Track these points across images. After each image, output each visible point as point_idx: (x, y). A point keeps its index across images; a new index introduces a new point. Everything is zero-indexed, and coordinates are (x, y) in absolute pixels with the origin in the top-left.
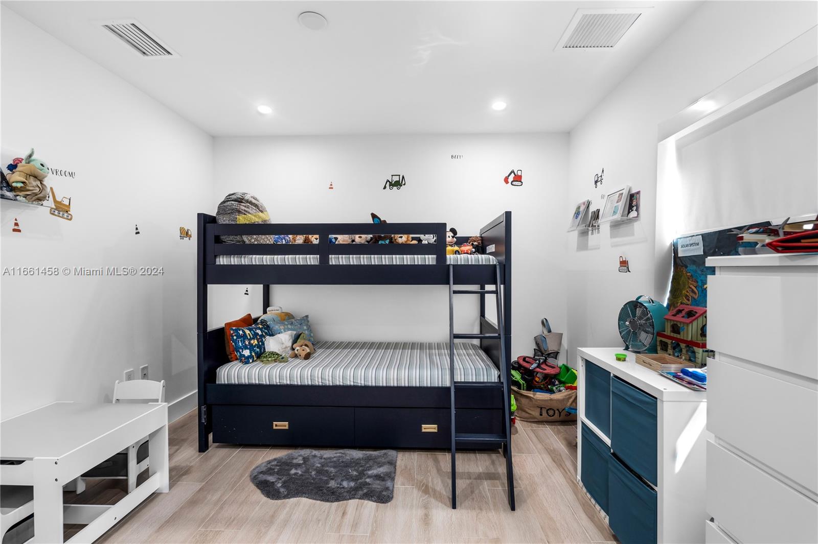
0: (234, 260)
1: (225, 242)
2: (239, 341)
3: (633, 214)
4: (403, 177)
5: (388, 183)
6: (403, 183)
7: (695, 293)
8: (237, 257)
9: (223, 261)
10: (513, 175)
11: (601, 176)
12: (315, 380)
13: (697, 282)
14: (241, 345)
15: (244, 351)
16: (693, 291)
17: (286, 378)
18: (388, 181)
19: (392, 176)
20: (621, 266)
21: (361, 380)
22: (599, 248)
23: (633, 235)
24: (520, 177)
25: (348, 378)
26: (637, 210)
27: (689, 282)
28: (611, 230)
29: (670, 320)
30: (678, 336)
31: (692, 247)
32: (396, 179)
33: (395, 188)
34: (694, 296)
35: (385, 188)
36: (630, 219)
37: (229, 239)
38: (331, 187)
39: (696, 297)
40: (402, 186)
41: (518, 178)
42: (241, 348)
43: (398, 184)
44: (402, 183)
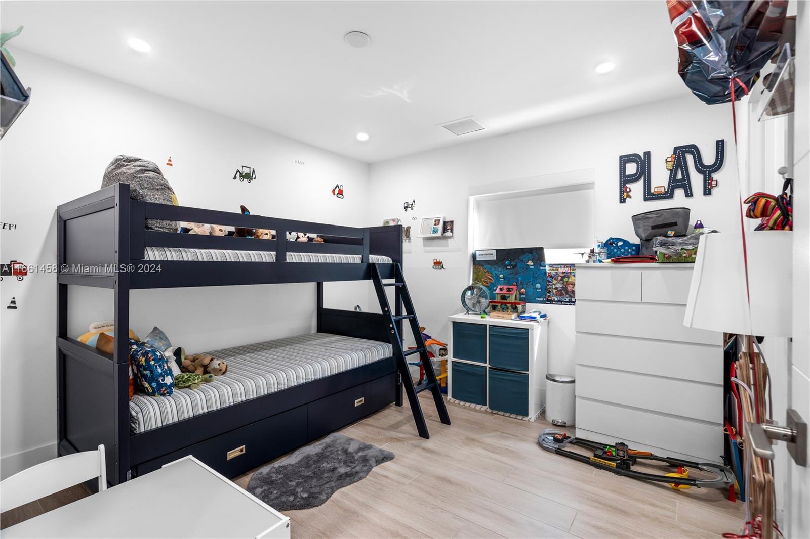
0: (172, 255)
1: (151, 228)
2: (156, 366)
3: (448, 234)
4: (253, 171)
5: (238, 173)
6: (254, 177)
7: (492, 280)
8: (175, 251)
9: (153, 254)
10: (337, 189)
11: (412, 204)
12: (271, 388)
13: (492, 274)
14: (160, 371)
15: (166, 379)
16: (489, 279)
17: (241, 394)
18: (238, 171)
19: (243, 166)
20: (435, 265)
21: (311, 375)
22: (411, 253)
23: (447, 246)
24: (342, 191)
25: (301, 376)
26: (452, 231)
27: (485, 274)
28: (423, 242)
29: (500, 293)
30: (506, 301)
31: (487, 256)
32: (246, 171)
33: (245, 180)
34: (491, 281)
35: (235, 178)
36: (445, 237)
37: (158, 225)
38: (170, 163)
39: (493, 282)
40: (252, 179)
41: (341, 192)
42: (161, 375)
43: (248, 177)
44: (252, 176)
